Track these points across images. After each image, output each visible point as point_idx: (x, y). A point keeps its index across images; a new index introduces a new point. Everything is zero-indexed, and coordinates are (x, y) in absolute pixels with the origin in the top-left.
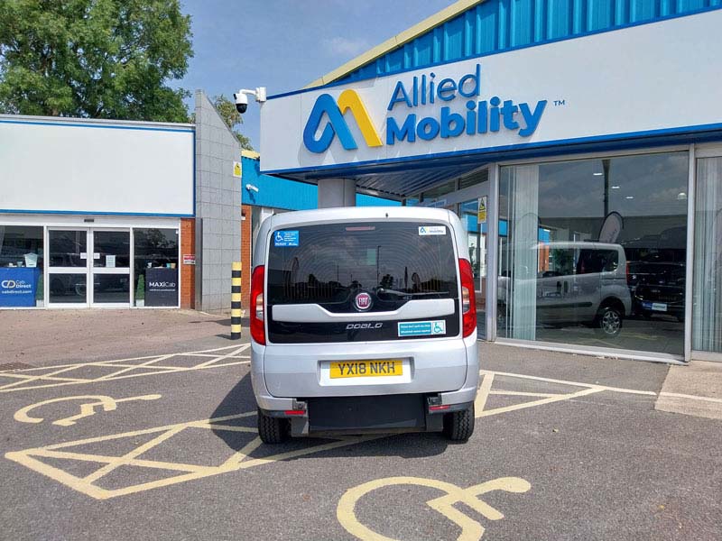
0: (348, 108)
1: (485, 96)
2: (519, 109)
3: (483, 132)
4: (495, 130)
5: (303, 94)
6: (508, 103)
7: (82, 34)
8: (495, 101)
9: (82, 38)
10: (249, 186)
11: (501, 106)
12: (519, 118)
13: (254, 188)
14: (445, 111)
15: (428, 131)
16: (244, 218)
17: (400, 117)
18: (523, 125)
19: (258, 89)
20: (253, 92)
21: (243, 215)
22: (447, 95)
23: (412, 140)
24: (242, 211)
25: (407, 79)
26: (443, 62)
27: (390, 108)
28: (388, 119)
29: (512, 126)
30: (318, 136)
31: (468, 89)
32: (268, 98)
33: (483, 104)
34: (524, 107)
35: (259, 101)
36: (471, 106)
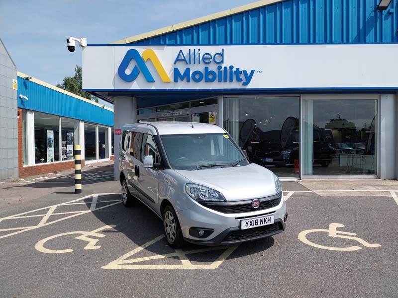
0: (149, 59)
1: (226, 64)
2: (243, 73)
3: (225, 81)
4: (231, 80)
5: (115, 47)
6: (238, 69)
8: (232, 67)
10: (21, 96)
11: (234, 70)
12: (242, 76)
13: (25, 97)
14: (206, 69)
15: (197, 77)
16: (19, 117)
18: (244, 80)
19: (82, 39)
20: (79, 40)
22: (207, 61)
23: (188, 81)
24: (18, 112)
26: (198, 44)
27: (175, 63)
28: (175, 68)
29: (239, 80)
30: (128, 72)
31: (218, 60)
32: (88, 45)
33: (226, 68)
34: (245, 72)
35: (82, 46)
36: (220, 68)
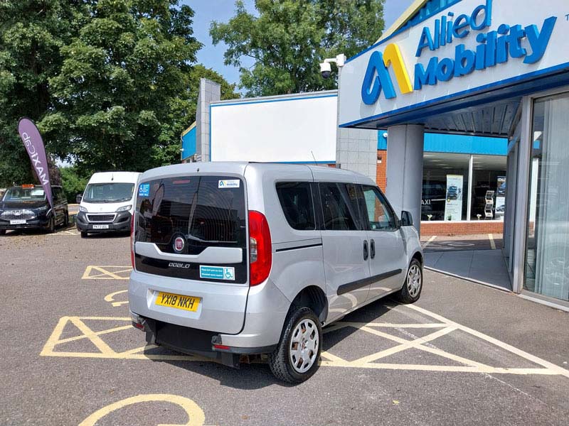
0: (389, 61)
2: (527, 33)
3: (492, 65)
4: (502, 61)
6: (514, 28)
7: (295, 33)
8: (503, 29)
9: (296, 36)
10: (385, 134)
12: (526, 45)
14: (458, 48)
15: (446, 72)
16: (380, 162)
17: (425, 61)
18: (529, 52)
19: (337, 57)
20: (334, 60)
21: (379, 159)
22: (461, 33)
23: (434, 84)
24: (378, 155)
25: (430, 24)
27: (419, 54)
28: (416, 65)
30: (370, 90)
31: (479, 22)
32: (345, 63)
33: (492, 35)
34: (531, 29)
35: (339, 66)
36: (481, 39)
